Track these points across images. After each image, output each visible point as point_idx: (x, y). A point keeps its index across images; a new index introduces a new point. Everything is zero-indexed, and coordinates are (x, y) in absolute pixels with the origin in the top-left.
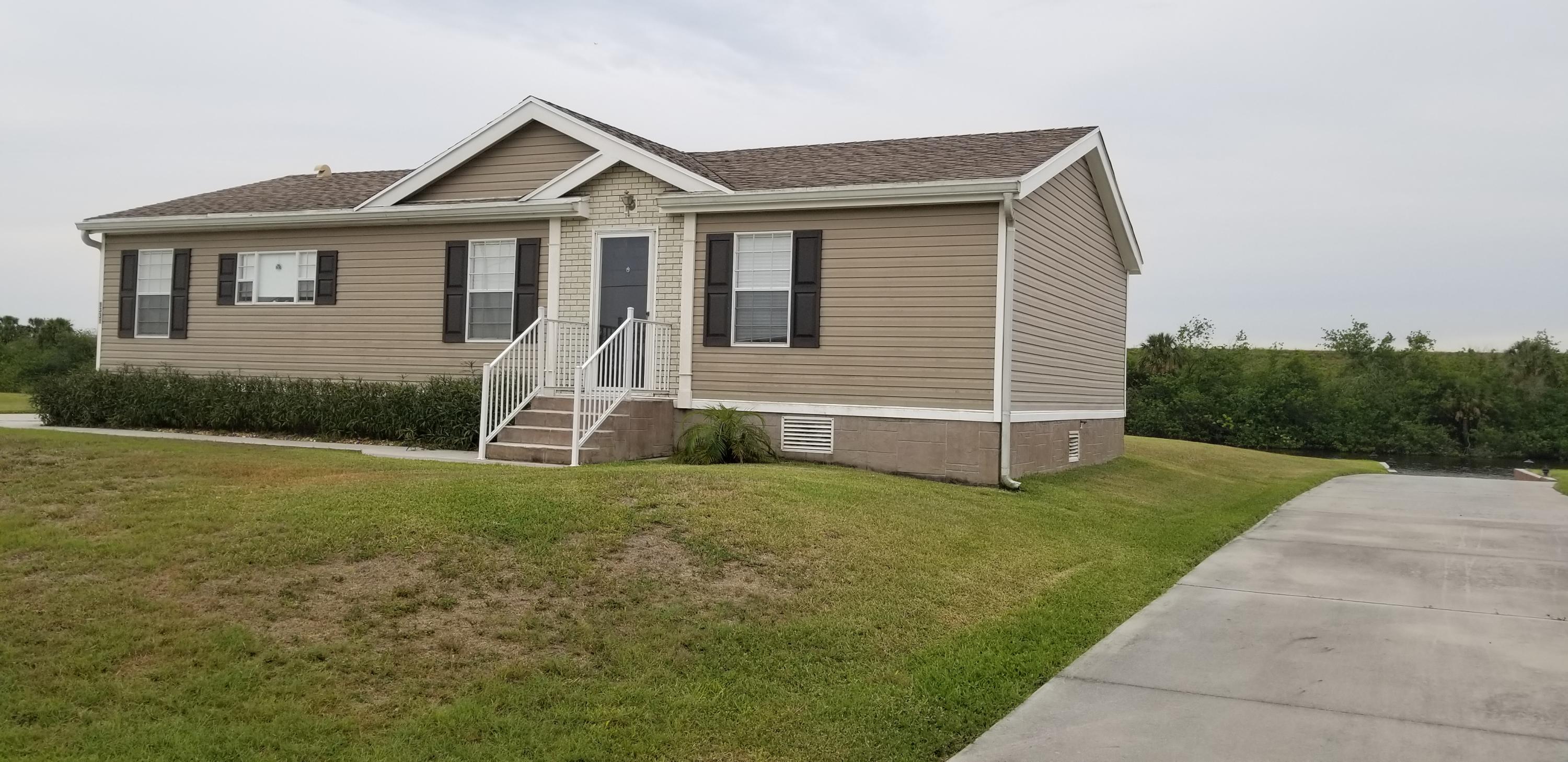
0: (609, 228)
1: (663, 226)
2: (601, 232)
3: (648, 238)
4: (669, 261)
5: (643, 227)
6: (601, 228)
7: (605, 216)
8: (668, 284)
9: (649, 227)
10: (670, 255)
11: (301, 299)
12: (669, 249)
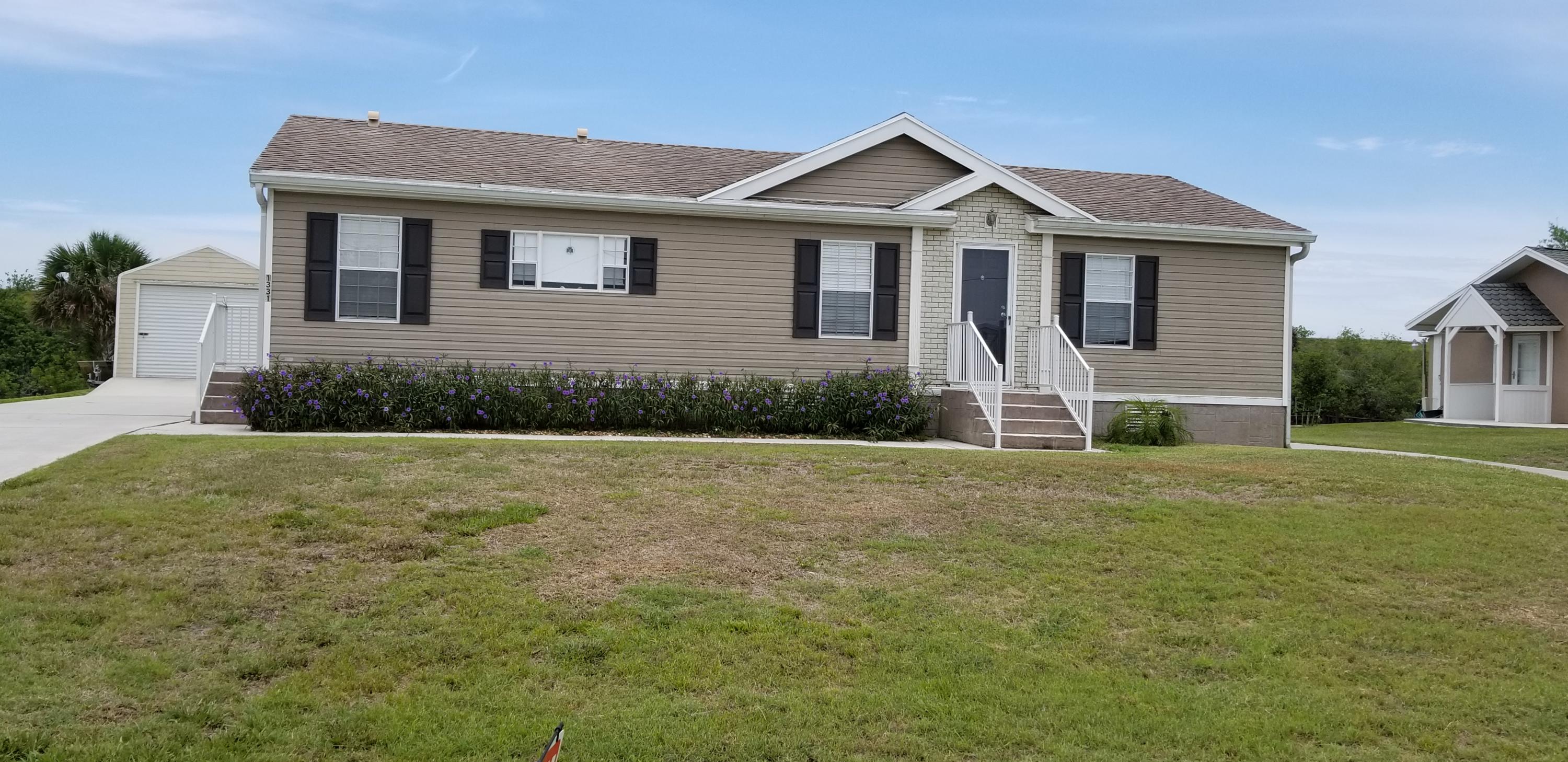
0: (970, 240)
1: (1022, 242)
2: (963, 243)
3: (1008, 251)
4: (1027, 273)
5: (1002, 242)
6: (962, 240)
7: (966, 229)
8: (1026, 293)
9: (1010, 242)
10: (1029, 268)
11: (606, 287)
12: (1027, 263)
